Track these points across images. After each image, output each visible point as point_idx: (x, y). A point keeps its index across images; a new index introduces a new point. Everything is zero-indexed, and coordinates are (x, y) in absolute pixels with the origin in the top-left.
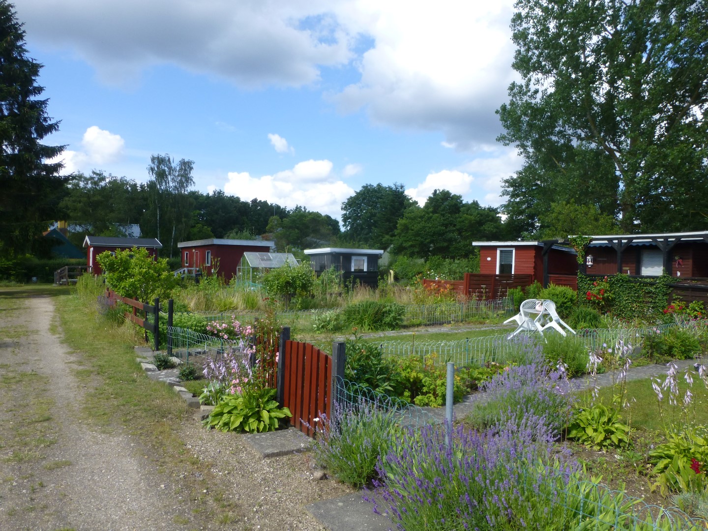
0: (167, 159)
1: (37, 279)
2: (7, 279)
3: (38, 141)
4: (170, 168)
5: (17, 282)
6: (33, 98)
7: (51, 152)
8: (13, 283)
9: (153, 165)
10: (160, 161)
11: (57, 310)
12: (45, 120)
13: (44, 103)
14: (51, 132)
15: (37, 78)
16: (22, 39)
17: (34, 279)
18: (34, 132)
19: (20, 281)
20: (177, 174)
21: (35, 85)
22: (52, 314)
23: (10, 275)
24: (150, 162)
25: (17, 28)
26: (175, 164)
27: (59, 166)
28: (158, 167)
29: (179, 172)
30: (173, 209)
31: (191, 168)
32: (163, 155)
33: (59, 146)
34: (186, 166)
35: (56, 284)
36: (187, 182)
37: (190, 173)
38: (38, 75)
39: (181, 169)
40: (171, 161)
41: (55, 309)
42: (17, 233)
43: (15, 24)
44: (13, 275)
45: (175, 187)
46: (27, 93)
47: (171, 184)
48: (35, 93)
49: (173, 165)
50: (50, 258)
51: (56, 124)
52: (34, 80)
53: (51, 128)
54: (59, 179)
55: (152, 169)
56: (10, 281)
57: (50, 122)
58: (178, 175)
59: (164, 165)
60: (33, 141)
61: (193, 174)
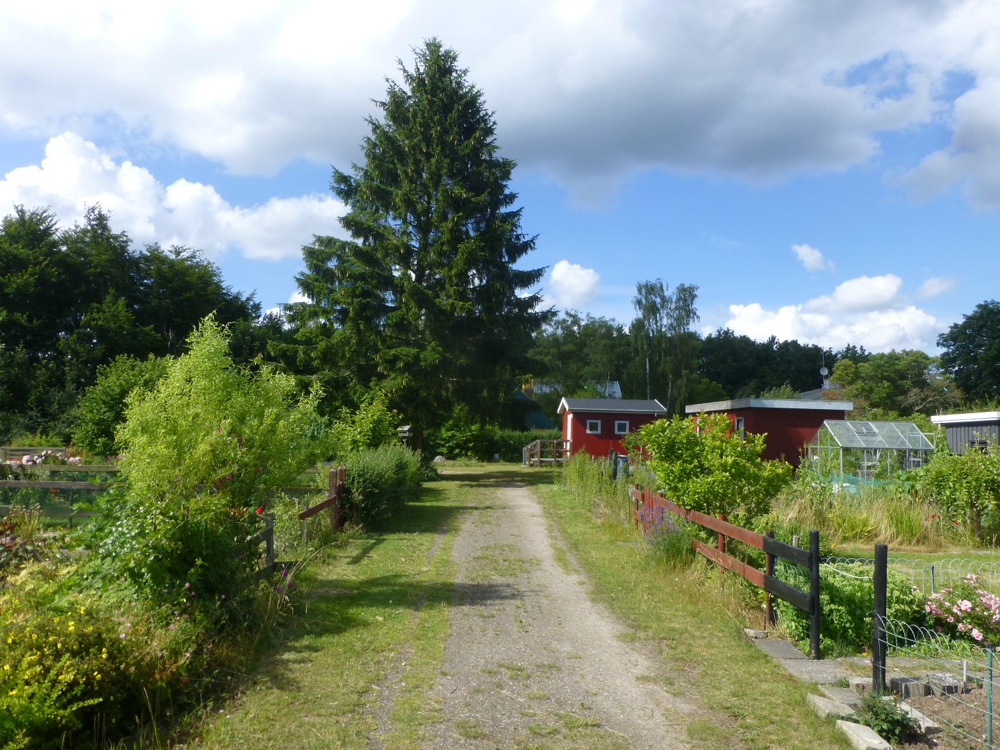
0: (659, 285)
1: (500, 455)
2: (466, 455)
3: (510, 265)
4: (663, 299)
5: (478, 460)
6: (503, 210)
7: (528, 278)
9: (639, 297)
10: (650, 290)
12: (518, 237)
13: (516, 214)
14: (526, 253)
15: (508, 183)
16: (492, 133)
17: (497, 456)
18: (505, 254)
20: (673, 306)
21: (507, 192)
24: (636, 293)
25: (486, 120)
26: (670, 292)
27: (535, 299)
28: (646, 298)
29: (676, 303)
30: (669, 358)
31: (693, 297)
32: (653, 281)
33: (536, 269)
34: (687, 295)
35: (525, 464)
36: (688, 316)
37: (692, 304)
38: (509, 179)
39: (679, 299)
40: (665, 288)
42: (485, 393)
43: (484, 116)
45: (671, 325)
46: (496, 203)
47: (665, 321)
48: (507, 203)
49: (667, 294)
51: (532, 241)
52: (505, 186)
53: (527, 246)
54: (535, 316)
55: (639, 302)
57: (522, 240)
58: (676, 308)
59: (654, 295)
60: (503, 268)
61: (697, 305)
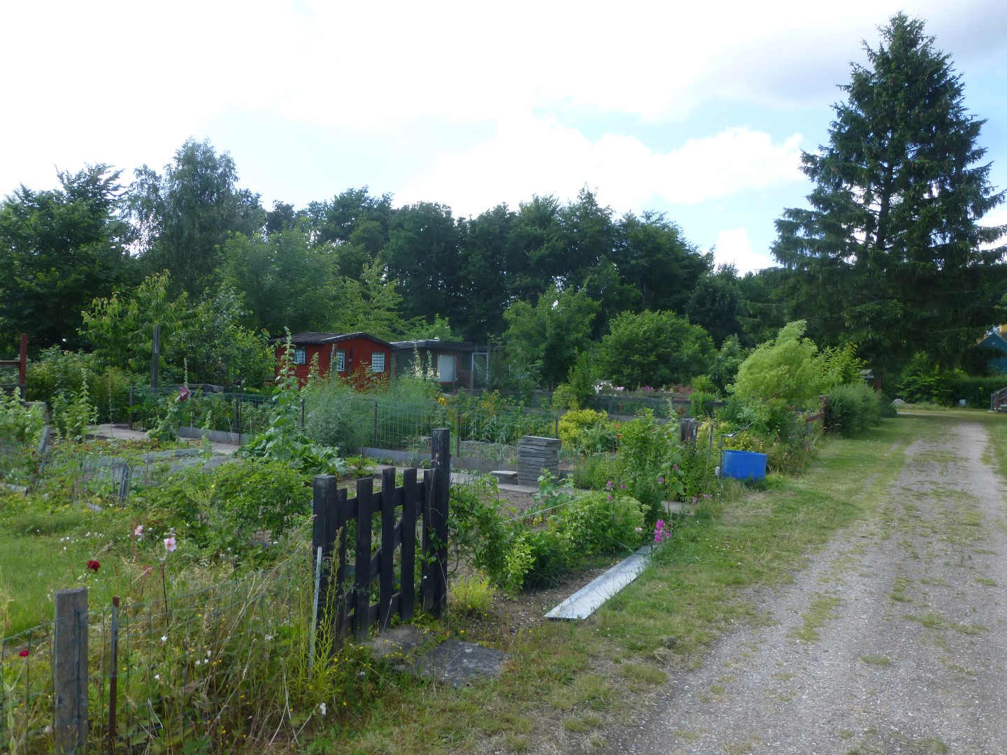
1: (967, 402)
2: (928, 400)
3: (976, 222)
5: (941, 405)
8: (935, 405)
11: (992, 441)
13: (985, 169)
14: (994, 206)
15: (977, 138)
17: (963, 402)
18: (970, 211)
19: (944, 404)
22: (986, 444)
23: (932, 395)
25: (953, 83)
27: (1002, 250)
35: (994, 410)
38: (978, 135)
41: (990, 439)
44: (936, 395)
48: (974, 158)
50: (986, 375)
51: (1001, 195)
52: (974, 142)
53: (995, 200)
54: (1002, 267)
56: (932, 403)
57: (992, 194)
60: (968, 223)
